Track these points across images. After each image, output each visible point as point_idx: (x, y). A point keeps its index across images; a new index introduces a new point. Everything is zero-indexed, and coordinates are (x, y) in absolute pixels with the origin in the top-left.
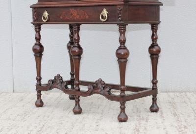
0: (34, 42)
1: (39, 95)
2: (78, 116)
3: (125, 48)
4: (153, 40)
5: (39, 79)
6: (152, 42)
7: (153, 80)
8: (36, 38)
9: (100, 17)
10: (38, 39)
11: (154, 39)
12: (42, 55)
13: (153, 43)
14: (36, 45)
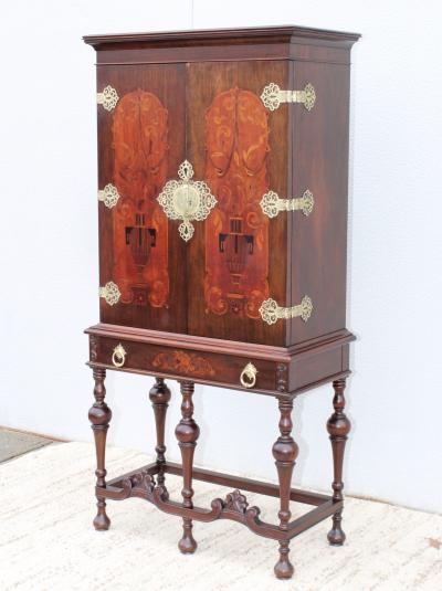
0: (93, 400)
1: (102, 507)
2: (189, 556)
3: (291, 441)
4: (335, 408)
5: (102, 474)
6: (333, 411)
7: (335, 483)
8: (95, 393)
9: (242, 381)
10: (100, 395)
11: (338, 405)
12: (108, 426)
13: (336, 414)
14: (95, 406)
